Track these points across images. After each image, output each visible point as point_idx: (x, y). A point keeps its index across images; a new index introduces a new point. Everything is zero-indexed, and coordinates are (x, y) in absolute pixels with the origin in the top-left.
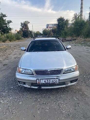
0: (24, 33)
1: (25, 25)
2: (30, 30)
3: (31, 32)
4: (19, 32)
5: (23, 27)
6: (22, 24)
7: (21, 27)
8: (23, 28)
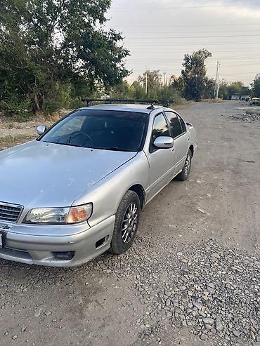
0: (189, 87)
1: (195, 63)
2: (210, 78)
3: (211, 84)
4: (178, 82)
5: (189, 68)
6: (187, 59)
7: (184, 68)
8: (187, 72)
